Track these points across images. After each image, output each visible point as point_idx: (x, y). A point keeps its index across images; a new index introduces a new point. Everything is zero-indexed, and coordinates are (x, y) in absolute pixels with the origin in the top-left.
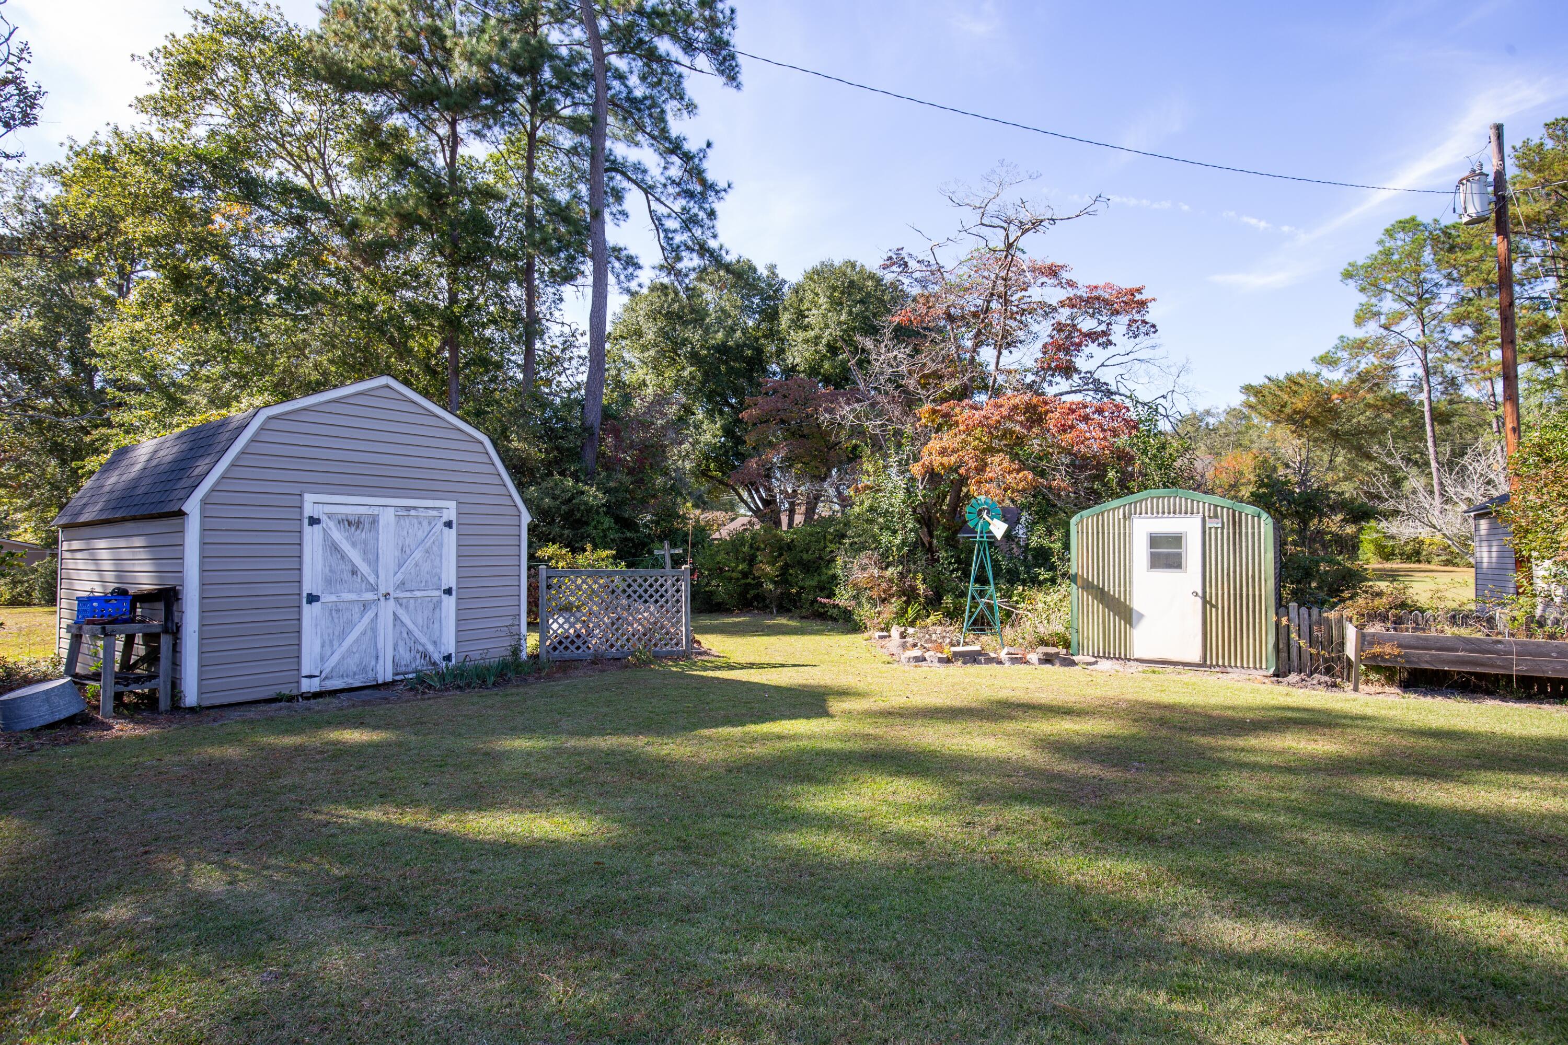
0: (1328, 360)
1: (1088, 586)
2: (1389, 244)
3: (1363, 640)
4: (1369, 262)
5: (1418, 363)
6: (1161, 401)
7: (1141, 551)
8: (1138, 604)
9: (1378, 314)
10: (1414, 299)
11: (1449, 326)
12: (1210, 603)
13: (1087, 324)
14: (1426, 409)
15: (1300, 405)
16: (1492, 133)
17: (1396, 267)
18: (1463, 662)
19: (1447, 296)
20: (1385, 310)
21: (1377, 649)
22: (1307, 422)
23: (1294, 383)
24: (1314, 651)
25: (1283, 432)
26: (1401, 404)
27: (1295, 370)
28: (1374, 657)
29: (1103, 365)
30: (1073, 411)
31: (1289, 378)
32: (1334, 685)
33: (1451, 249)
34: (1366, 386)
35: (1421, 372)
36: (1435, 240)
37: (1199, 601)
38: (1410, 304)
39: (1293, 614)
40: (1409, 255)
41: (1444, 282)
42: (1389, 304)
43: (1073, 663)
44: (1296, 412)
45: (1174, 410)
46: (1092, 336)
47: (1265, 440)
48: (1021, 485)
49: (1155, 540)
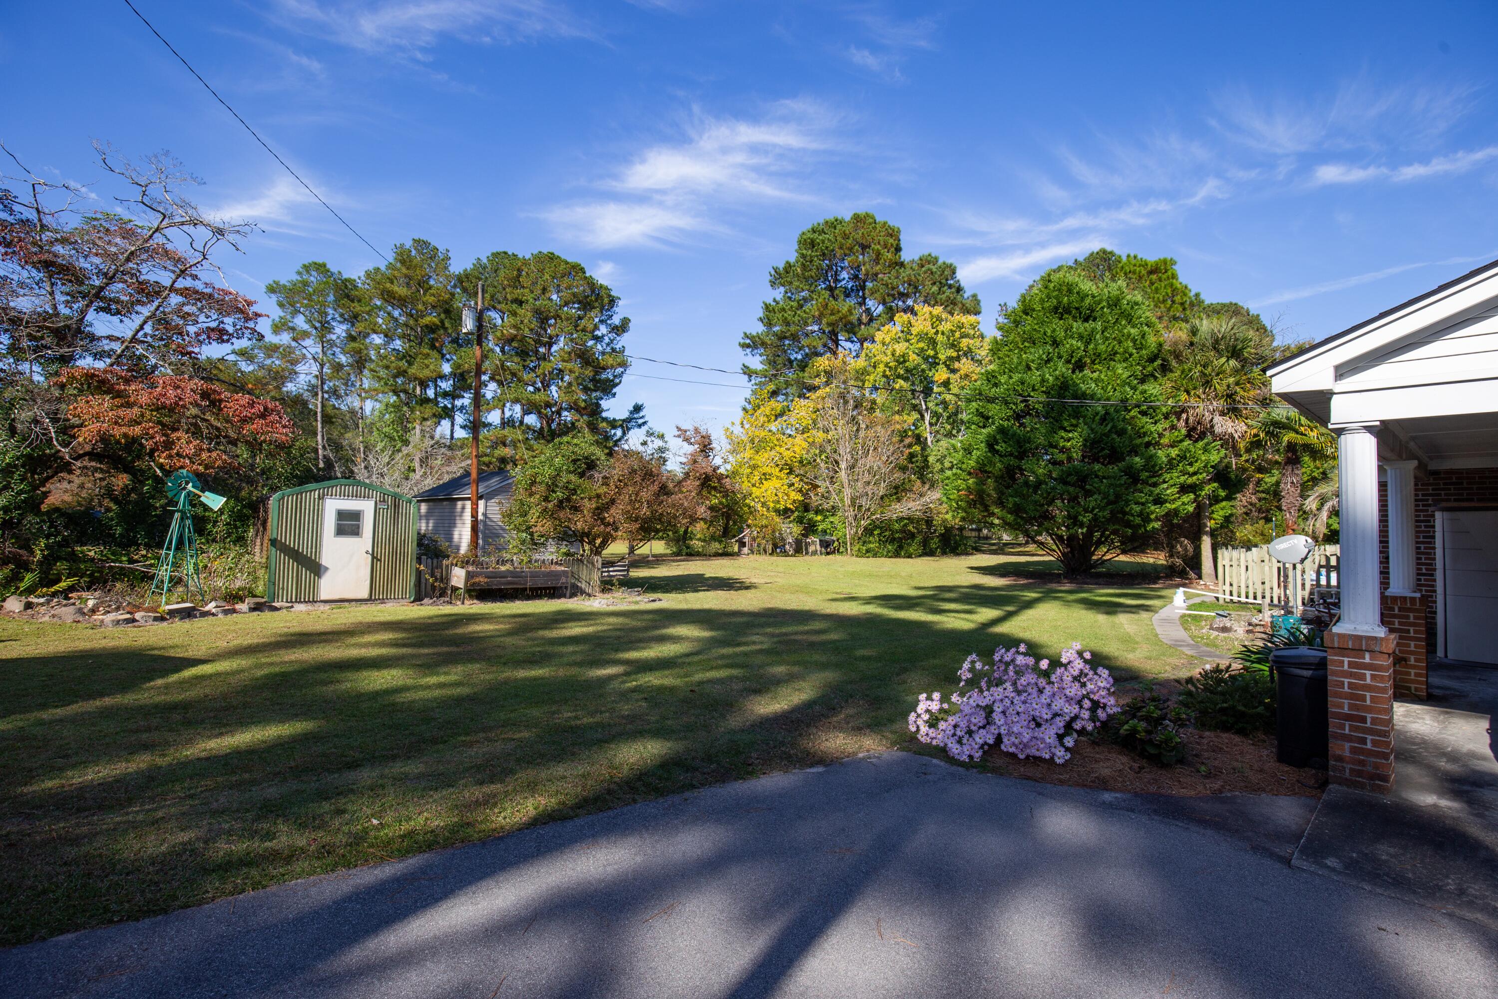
0: (246, 353)
1: (286, 549)
2: (306, 277)
3: (469, 575)
4: (289, 285)
5: (313, 375)
7: (330, 522)
8: (325, 560)
9: (292, 328)
11: (338, 350)
12: (377, 558)
14: (319, 410)
17: (309, 296)
19: (341, 330)
20: (296, 326)
21: (476, 580)
24: (436, 584)
28: (473, 585)
32: (448, 602)
33: (347, 297)
35: (317, 382)
36: (338, 287)
37: (370, 557)
38: (315, 328)
39: (425, 563)
40: (319, 291)
41: (339, 319)
42: (300, 322)
43: (276, 609)
49: (342, 515)
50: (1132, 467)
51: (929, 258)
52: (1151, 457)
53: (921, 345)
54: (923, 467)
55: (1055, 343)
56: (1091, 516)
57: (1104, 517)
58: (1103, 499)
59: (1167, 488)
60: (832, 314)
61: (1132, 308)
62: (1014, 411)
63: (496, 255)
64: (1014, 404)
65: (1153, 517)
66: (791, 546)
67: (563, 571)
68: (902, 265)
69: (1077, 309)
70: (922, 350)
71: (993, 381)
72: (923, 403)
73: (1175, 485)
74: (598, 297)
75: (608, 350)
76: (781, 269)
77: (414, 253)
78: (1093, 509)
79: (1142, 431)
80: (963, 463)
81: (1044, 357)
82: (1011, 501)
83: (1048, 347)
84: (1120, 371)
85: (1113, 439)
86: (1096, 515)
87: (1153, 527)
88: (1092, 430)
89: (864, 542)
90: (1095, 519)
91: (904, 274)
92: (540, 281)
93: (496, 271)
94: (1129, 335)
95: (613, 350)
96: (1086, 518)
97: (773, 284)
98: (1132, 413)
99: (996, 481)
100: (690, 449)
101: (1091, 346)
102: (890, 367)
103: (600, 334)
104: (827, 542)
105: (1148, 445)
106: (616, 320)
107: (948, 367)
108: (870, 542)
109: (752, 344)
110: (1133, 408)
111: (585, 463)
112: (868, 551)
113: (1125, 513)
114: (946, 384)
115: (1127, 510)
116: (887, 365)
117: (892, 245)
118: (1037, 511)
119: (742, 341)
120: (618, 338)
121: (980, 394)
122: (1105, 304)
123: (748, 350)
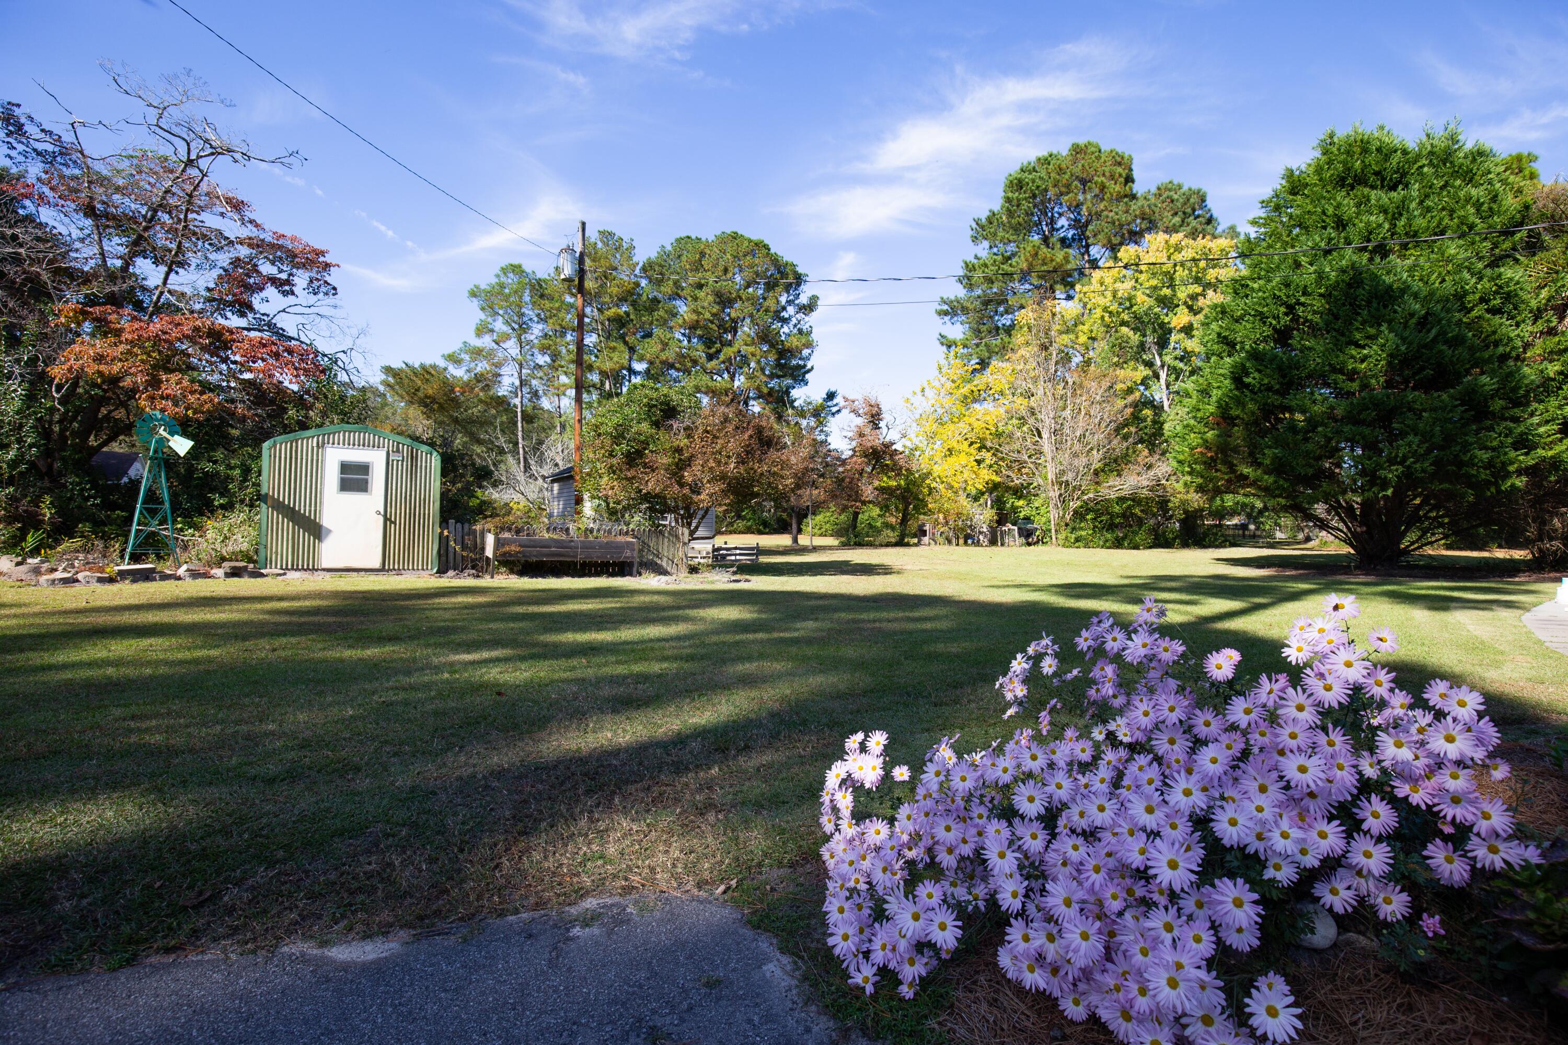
0: (454, 359)
1: (279, 506)
2: (503, 279)
3: (498, 543)
4: (488, 288)
5: (516, 375)
6: (341, 355)
7: (331, 476)
8: (326, 521)
9: (492, 331)
10: (516, 327)
11: (536, 351)
12: (390, 520)
13: (267, 269)
14: (519, 410)
15: (430, 392)
16: (580, 225)
17: (507, 298)
18: (553, 554)
19: (537, 329)
20: (496, 329)
21: (507, 549)
22: (436, 406)
23: (427, 372)
24: (465, 554)
25: (415, 412)
26: (502, 403)
27: (428, 362)
28: (504, 554)
29: (284, 311)
30: (264, 346)
31: (423, 367)
32: (478, 576)
33: (542, 296)
34: (481, 385)
35: (517, 383)
36: (533, 287)
37: (381, 519)
38: (513, 329)
39: (452, 528)
40: (516, 292)
41: (536, 319)
42: (500, 325)
43: (262, 575)
44: (427, 397)
45: (351, 366)
46: (273, 281)
47: (398, 418)
48: (206, 407)
49: (346, 467)
50: (1474, 391)
51: (1170, 186)
52: (1511, 374)
53: (1154, 282)
54: (1154, 435)
55: (1341, 224)
56: (1401, 469)
57: (1424, 471)
58: (1421, 442)
59: (1539, 425)
60: (1044, 264)
61: (1474, 160)
62: (1274, 329)
63: (679, 240)
64: (1274, 318)
65: (1512, 468)
66: (985, 536)
67: (628, 543)
68: (1133, 197)
69: (1377, 173)
70: (1155, 288)
71: (1242, 292)
72: (1157, 357)
73: (1553, 420)
74: (784, 275)
75: (795, 331)
76: (984, 220)
77: (600, 245)
78: (1405, 458)
79: (1492, 338)
80: (1199, 410)
81: (1323, 244)
82: (1269, 455)
83: (1329, 230)
84: (1452, 251)
85: (1441, 351)
86: (1409, 467)
87: (1513, 485)
88: (1403, 339)
89: (1074, 529)
90: (1408, 474)
91: (1135, 206)
92: (722, 263)
93: (679, 256)
94: (1468, 199)
95: (800, 331)
96: (1392, 474)
97: (975, 239)
98: (1474, 313)
99: (1246, 428)
100: (860, 421)
101: (1402, 222)
102: (1110, 313)
103: (786, 316)
104: (1028, 530)
105: (1504, 357)
106: (803, 299)
107: (1190, 308)
108: (1081, 529)
109: (951, 310)
110: (1474, 306)
111: (661, 410)
112: (1077, 540)
113: (1460, 464)
114: (1188, 330)
115: (1466, 458)
116: (1105, 309)
117: (1120, 175)
118: (1311, 466)
119: (939, 308)
120: (807, 319)
121: (1223, 312)
122: (1424, 161)
123: (947, 318)
